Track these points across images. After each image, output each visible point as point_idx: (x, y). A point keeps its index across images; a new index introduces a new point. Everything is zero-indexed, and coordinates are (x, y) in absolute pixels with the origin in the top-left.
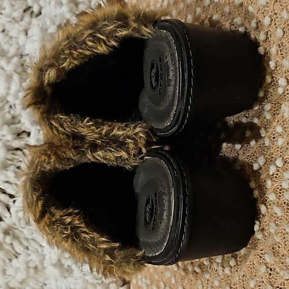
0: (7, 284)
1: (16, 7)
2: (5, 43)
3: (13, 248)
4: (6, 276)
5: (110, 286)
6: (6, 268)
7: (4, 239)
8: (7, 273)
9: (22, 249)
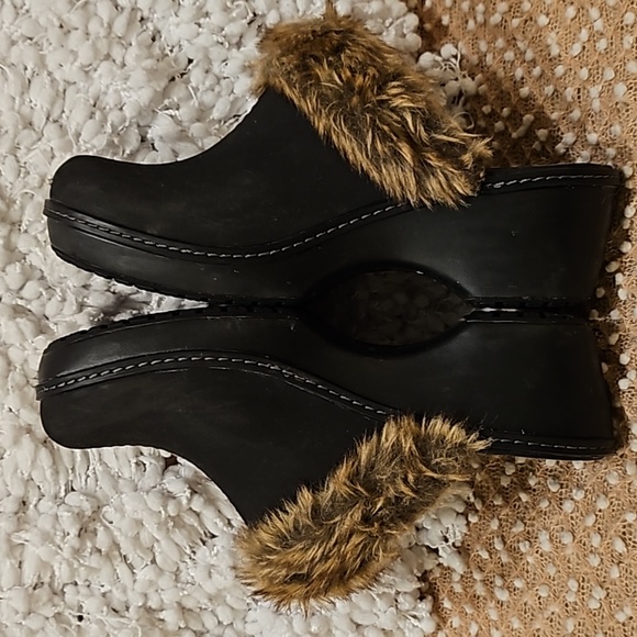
0: (179, 604)
1: (234, 14)
2: (207, 90)
3: (201, 524)
4: (179, 585)
5: (400, 599)
6: (182, 566)
7: (190, 500)
8: (183, 577)
9: (220, 524)
